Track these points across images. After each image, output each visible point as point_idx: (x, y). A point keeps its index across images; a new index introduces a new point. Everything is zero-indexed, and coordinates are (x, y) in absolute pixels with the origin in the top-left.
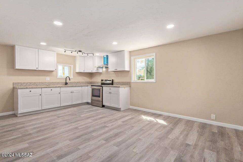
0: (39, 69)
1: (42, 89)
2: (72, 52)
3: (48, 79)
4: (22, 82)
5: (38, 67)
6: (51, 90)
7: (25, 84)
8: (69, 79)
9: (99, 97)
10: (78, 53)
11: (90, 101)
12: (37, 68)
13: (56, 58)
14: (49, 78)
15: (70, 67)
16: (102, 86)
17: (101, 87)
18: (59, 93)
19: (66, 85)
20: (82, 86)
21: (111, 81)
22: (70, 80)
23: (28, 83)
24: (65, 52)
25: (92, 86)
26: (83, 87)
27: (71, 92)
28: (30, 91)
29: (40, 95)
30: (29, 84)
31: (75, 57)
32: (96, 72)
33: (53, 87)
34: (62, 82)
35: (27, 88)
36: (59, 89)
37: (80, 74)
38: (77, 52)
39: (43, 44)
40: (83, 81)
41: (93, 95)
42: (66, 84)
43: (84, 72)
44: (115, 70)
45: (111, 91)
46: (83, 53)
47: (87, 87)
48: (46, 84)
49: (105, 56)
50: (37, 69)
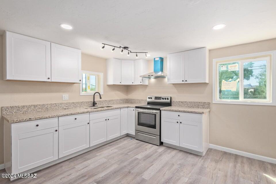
0: (53, 81)
1: (60, 118)
2: (114, 49)
3: (66, 97)
4: (21, 104)
5: (50, 75)
6: (76, 119)
7: (25, 109)
8: (100, 96)
9: (154, 127)
10: (122, 51)
11: (133, 132)
12: (49, 78)
13: (80, 60)
14: (68, 95)
15: (98, 76)
16: (159, 109)
17: (158, 111)
18: (88, 123)
19: (94, 106)
20: (120, 108)
21: (168, 99)
22: (101, 98)
23: (30, 106)
24: (103, 47)
25: (136, 107)
26: (122, 110)
27: (106, 120)
28: (37, 126)
29: (56, 131)
30: (33, 107)
31: (105, 61)
32: (141, 84)
33: (78, 114)
34: (88, 101)
35: (30, 120)
36: (87, 115)
37: (114, 87)
38: (121, 49)
39: (67, 27)
40: (116, 98)
41: (140, 124)
42: (94, 104)
43: (121, 84)
44: (183, 82)
45: (180, 119)
46: (130, 52)
47: (126, 109)
48: (63, 106)
49: (158, 59)
50: (49, 80)
